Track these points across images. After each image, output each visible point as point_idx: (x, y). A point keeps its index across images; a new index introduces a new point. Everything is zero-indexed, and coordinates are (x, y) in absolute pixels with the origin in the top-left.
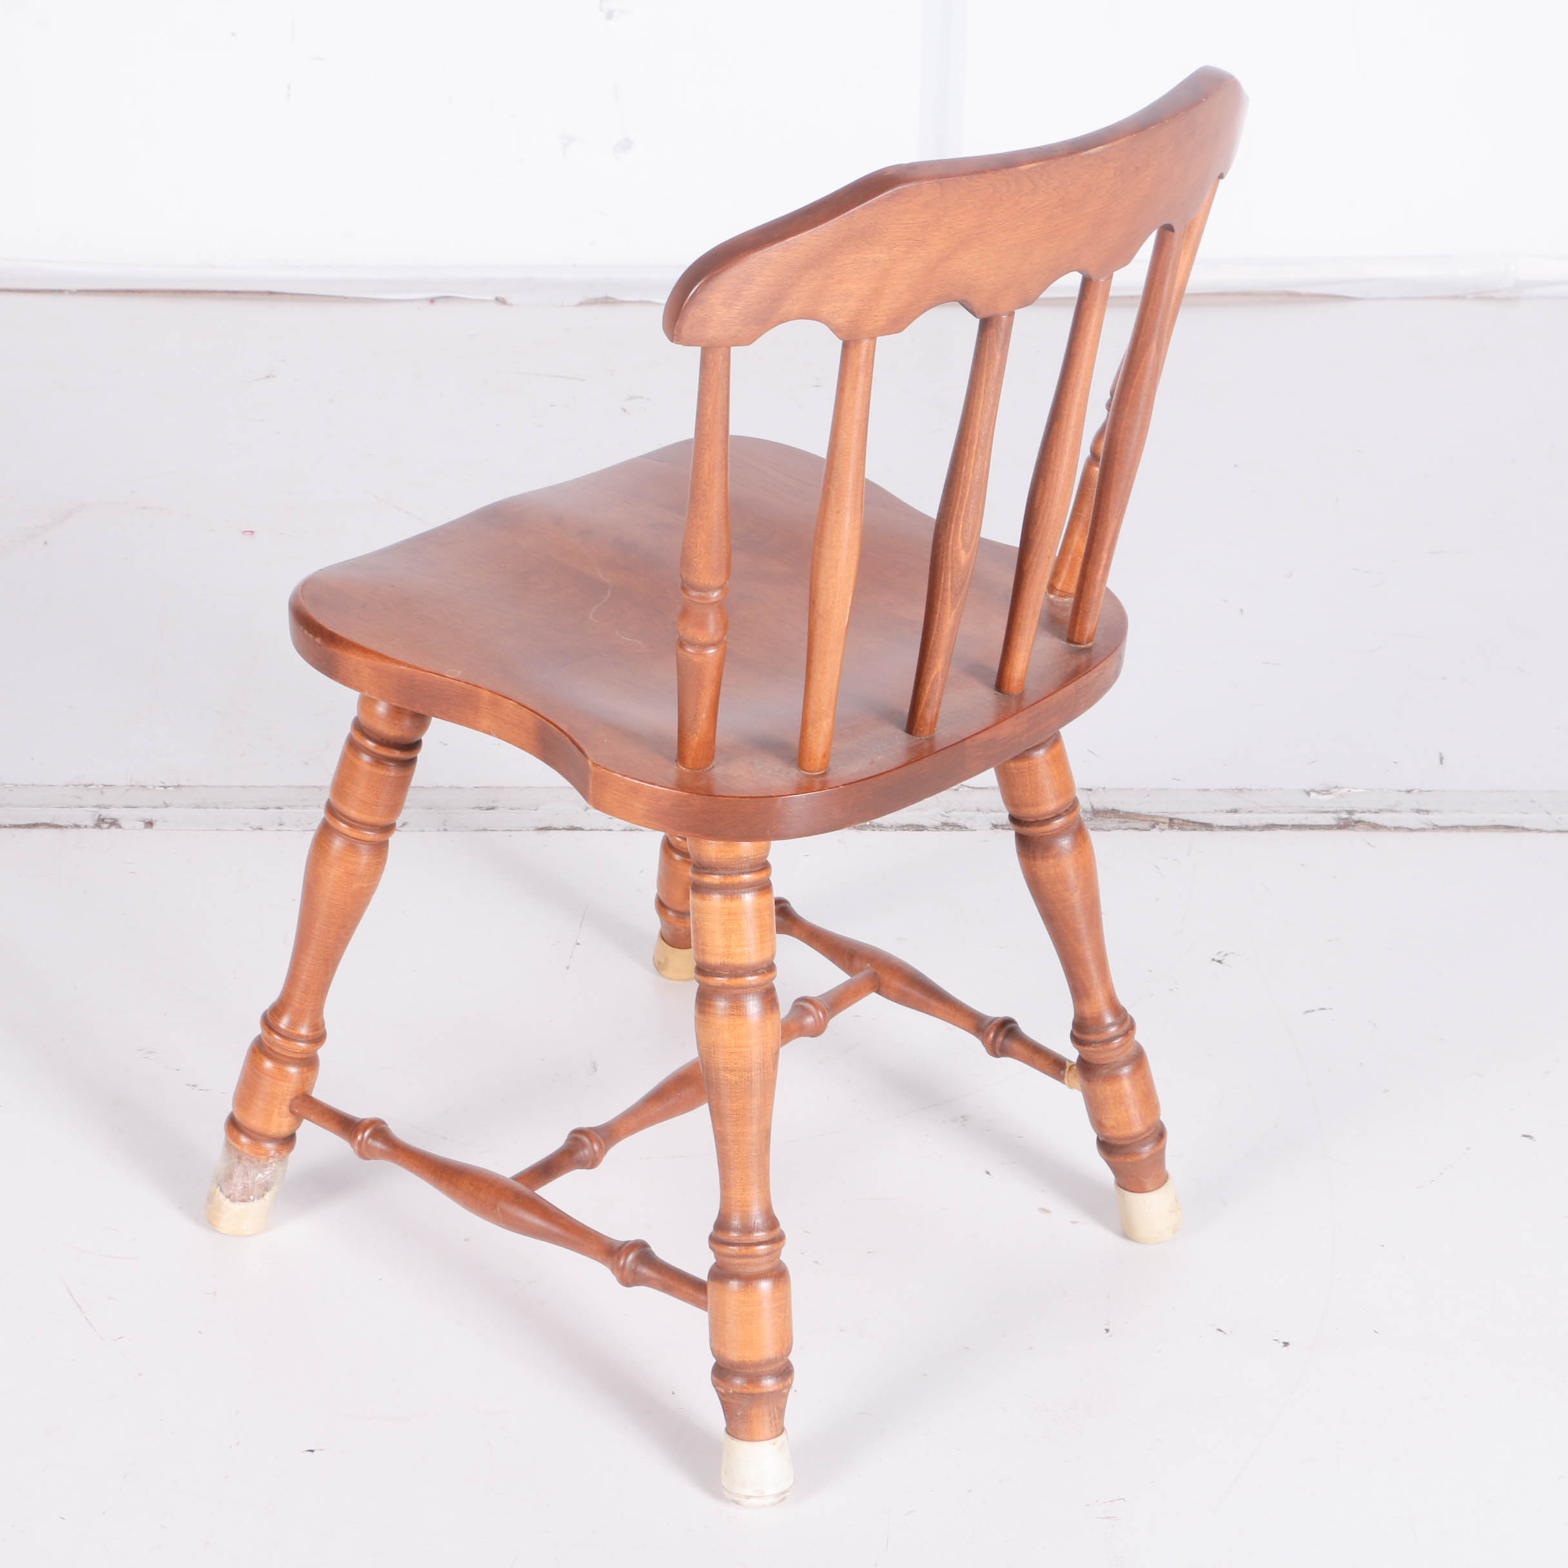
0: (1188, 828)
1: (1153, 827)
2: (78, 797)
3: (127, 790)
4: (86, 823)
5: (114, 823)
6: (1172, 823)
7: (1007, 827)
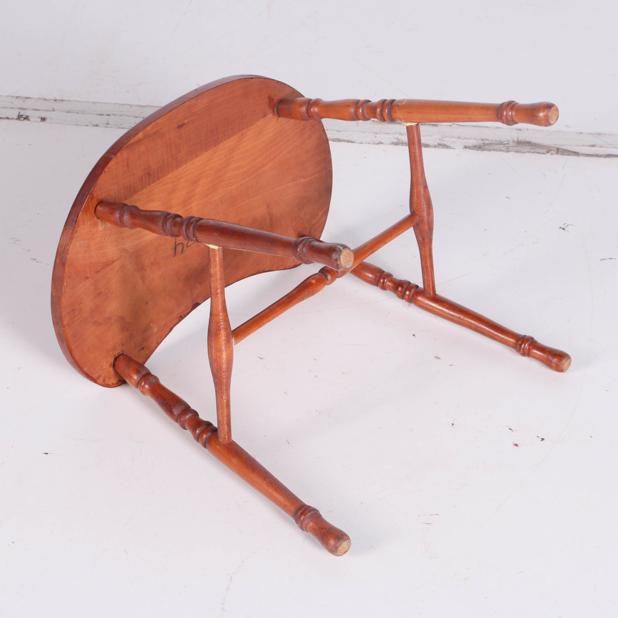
0: (567, 154)
1: (548, 152)
2: (12, 103)
3: (37, 101)
4: (13, 117)
5: (27, 118)
6: (559, 151)
7: (472, 148)
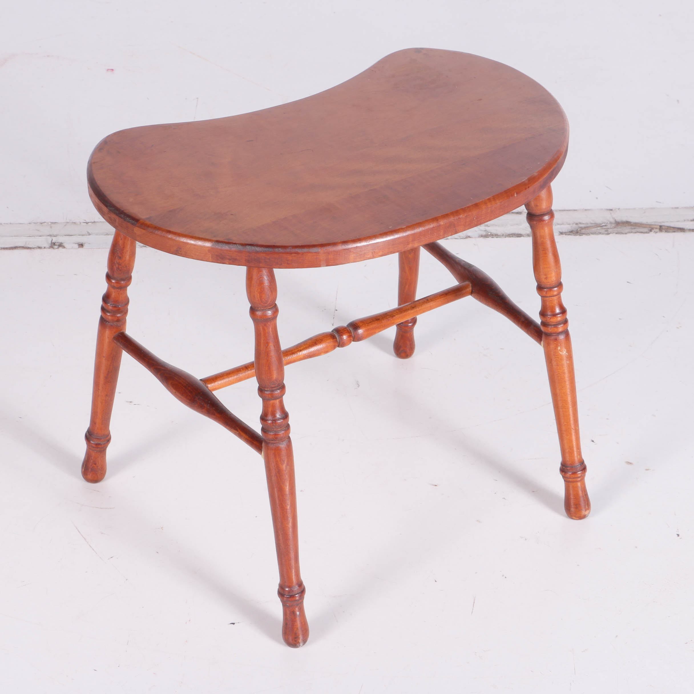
0: (671, 231)
1: (651, 231)
2: (38, 230)
3: (65, 225)
4: (45, 246)
5: (61, 245)
6: (661, 228)
